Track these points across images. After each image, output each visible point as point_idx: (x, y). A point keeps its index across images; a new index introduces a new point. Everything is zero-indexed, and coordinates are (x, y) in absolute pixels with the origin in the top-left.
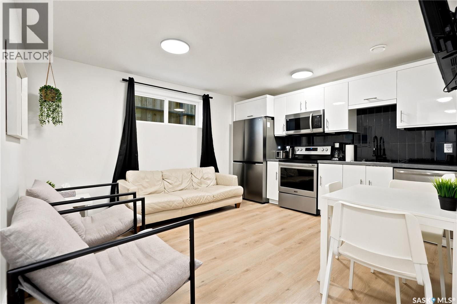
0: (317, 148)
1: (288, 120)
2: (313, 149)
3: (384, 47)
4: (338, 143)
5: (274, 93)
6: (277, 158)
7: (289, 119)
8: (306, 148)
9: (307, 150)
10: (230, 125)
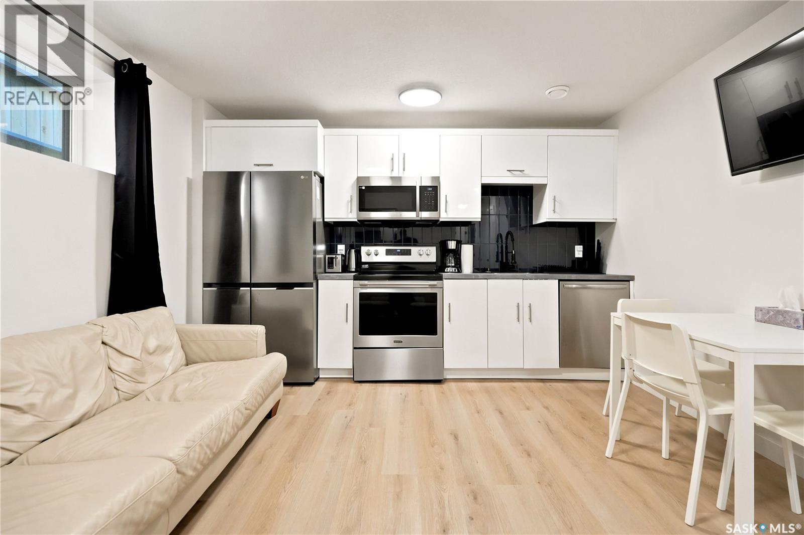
0: (410, 250)
1: (364, 188)
2: (403, 251)
3: (565, 91)
4: (454, 240)
5: (330, 121)
6: (328, 270)
7: (366, 187)
8: (386, 249)
9: (389, 253)
10: (190, 183)
